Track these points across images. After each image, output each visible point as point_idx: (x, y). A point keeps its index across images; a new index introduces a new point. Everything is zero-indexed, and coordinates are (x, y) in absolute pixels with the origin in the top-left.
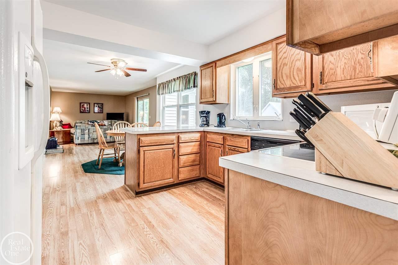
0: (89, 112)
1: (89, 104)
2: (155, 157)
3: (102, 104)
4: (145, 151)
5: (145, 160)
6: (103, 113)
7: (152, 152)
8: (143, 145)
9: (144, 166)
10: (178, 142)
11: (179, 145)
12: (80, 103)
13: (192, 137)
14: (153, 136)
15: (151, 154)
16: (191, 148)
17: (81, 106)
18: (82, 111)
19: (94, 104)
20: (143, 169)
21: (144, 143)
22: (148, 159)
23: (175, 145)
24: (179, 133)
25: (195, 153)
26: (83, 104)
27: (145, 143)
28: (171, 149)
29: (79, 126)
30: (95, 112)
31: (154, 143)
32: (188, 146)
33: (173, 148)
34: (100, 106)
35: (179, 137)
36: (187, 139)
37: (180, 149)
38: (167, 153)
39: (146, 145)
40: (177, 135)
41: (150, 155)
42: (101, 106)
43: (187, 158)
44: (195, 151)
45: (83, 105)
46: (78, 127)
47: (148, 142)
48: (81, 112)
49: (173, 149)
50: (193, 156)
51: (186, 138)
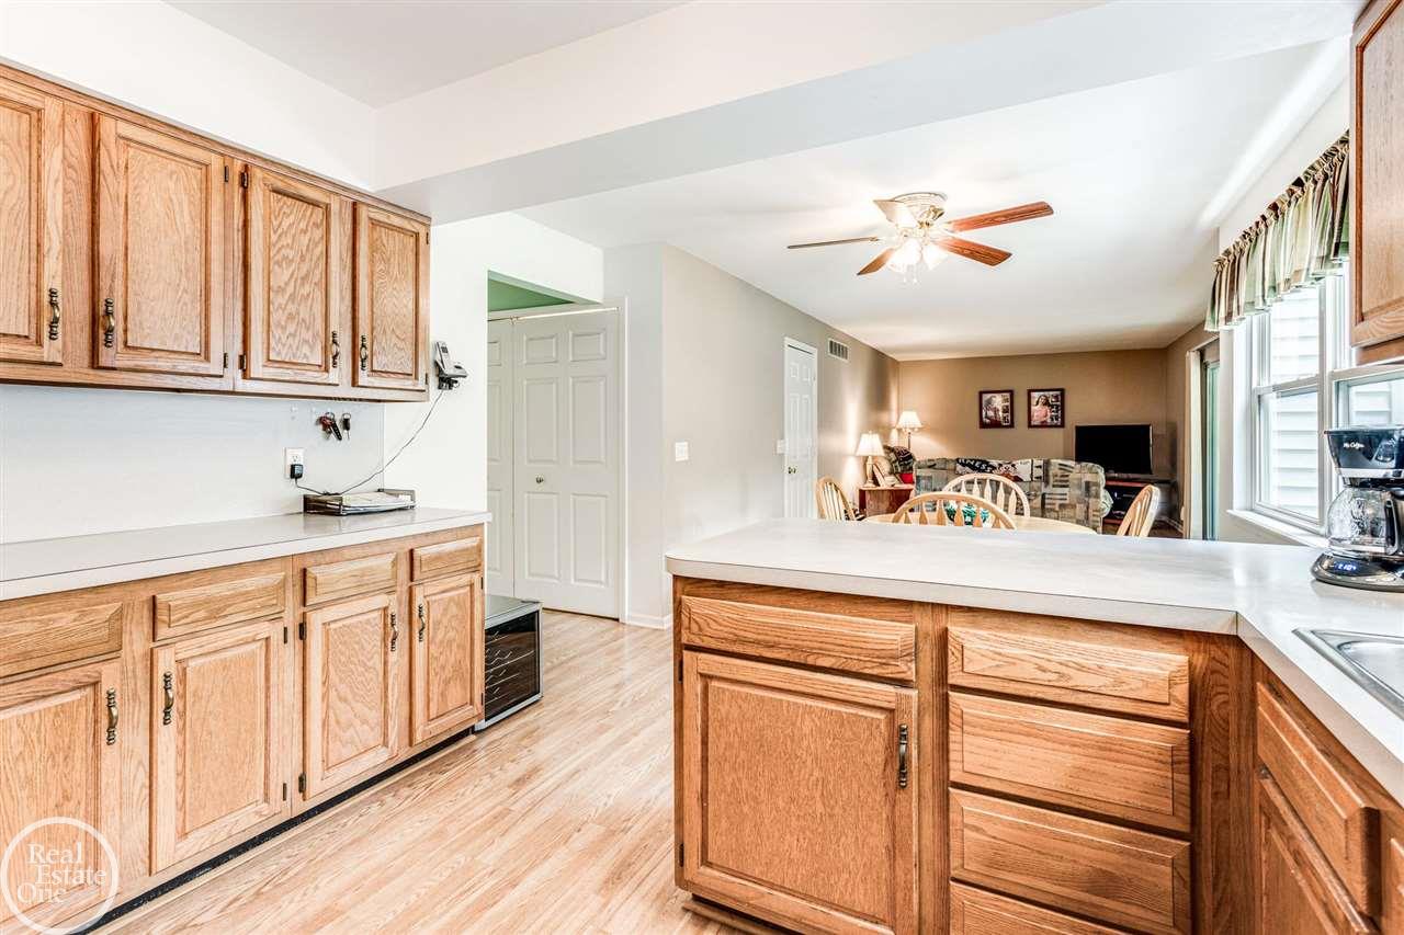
0: (1012, 426)
1: (1011, 392)
2: (769, 734)
3: (1062, 391)
4: (711, 677)
5: (710, 730)
6: (1062, 425)
7: (747, 697)
8: (697, 642)
9: (705, 759)
10: (942, 683)
11: (946, 698)
12: (981, 393)
13: (1081, 668)
14: (760, 598)
15: (745, 706)
16: (1068, 759)
17: (984, 403)
18: (988, 421)
19: (1030, 391)
20: (698, 778)
21: (700, 629)
22: (723, 732)
23: (914, 693)
24: (954, 616)
25: (1118, 813)
26: (989, 396)
27: (709, 631)
28: (881, 716)
29: (924, 478)
30: (1033, 423)
31: (758, 642)
32: (1032, 732)
33: (892, 711)
34: (1051, 400)
35: (943, 638)
36: (1027, 671)
37: (954, 735)
38: (849, 734)
39: (714, 644)
40: (928, 623)
41: (735, 712)
42: (1056, 397)
43: (1020, 827)
44: (1116, 798)
45: (989, 402)
46: (923, 482)
47: (724, 632)
48: (983, 425)
49: (891, 722)
50: (1090, 831)
51: (1013, 661)
